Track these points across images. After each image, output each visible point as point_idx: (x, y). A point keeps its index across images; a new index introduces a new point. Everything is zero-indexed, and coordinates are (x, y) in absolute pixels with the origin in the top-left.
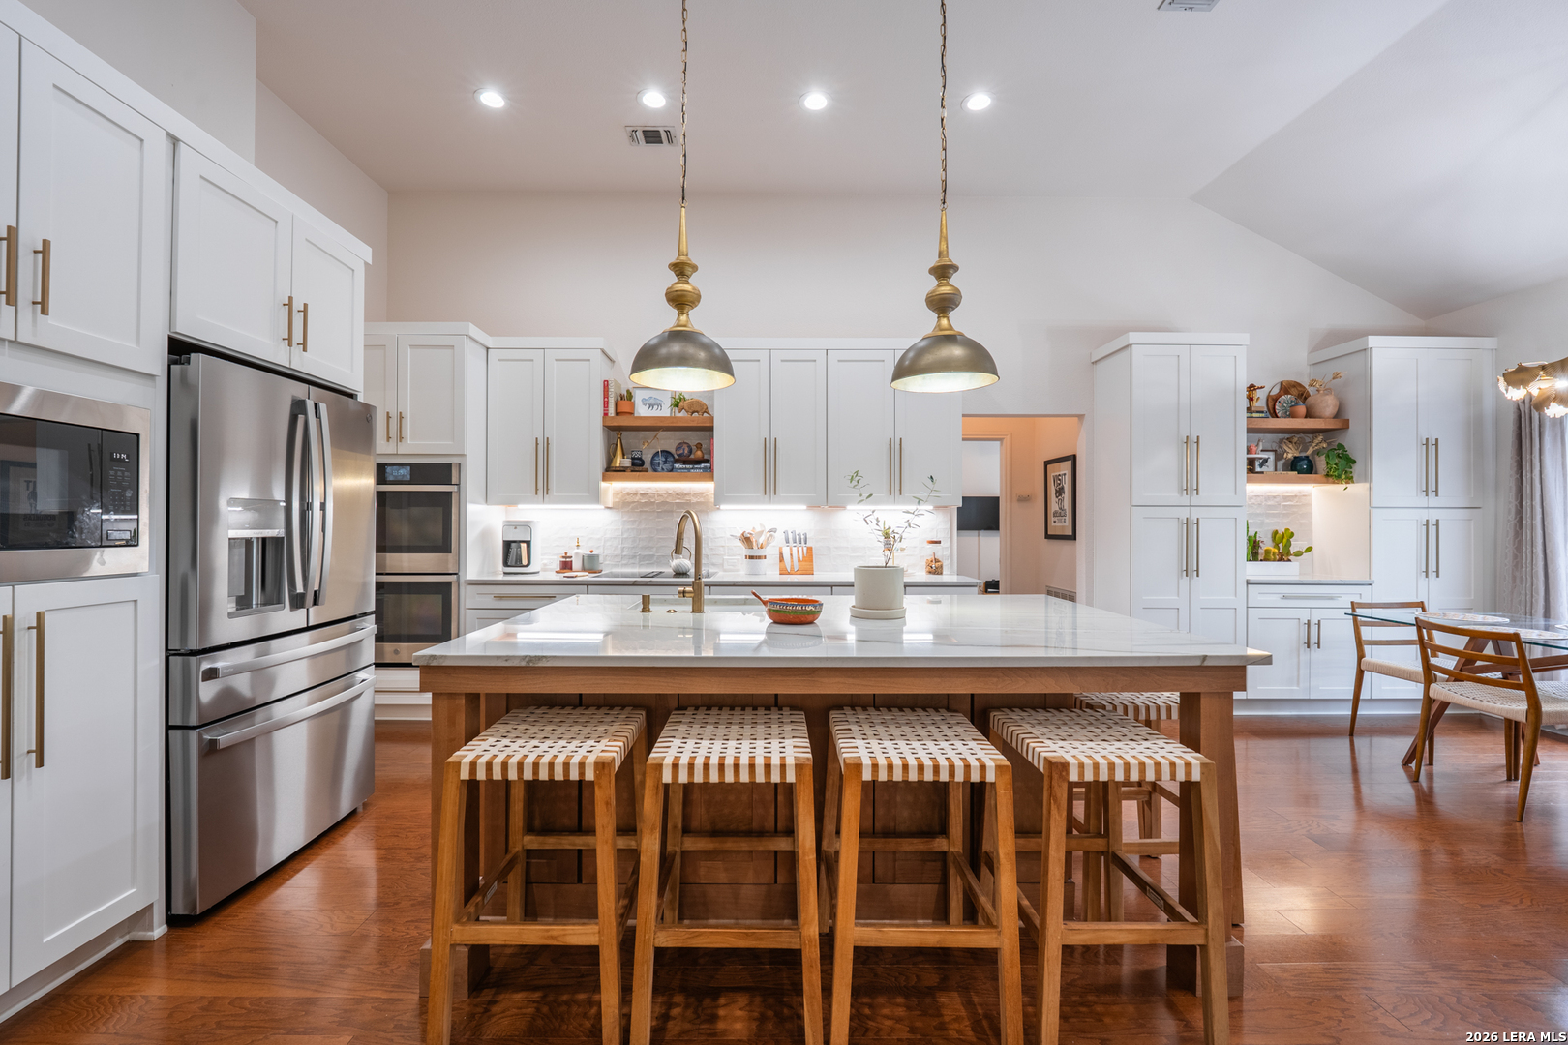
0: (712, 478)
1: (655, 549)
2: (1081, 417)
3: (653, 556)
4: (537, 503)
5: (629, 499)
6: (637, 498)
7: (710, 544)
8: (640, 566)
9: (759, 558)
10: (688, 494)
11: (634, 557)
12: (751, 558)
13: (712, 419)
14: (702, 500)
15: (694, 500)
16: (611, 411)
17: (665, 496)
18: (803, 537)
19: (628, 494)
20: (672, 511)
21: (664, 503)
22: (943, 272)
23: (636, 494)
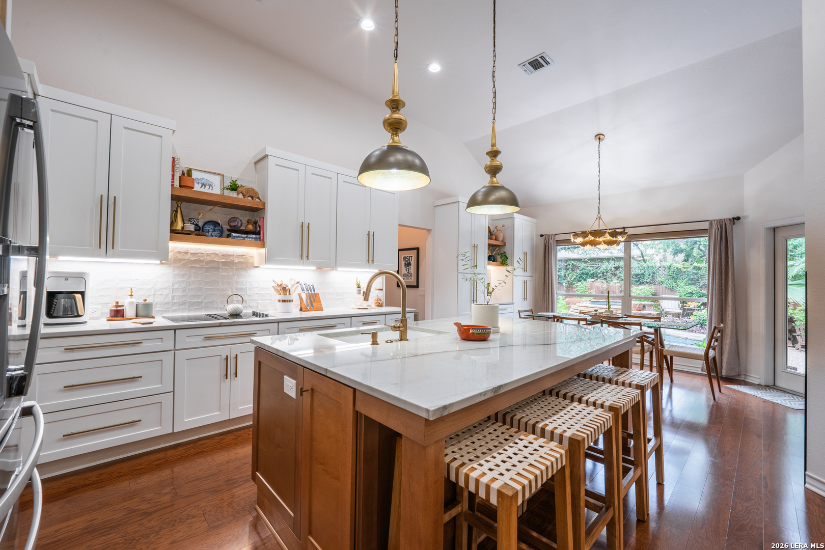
0: (263, 246)
1: (203, 297)
2: (429, 231)
3: (201, 302)
4: (99, 256)
5: (180, 257)
6: (187, 257)
7: (248, 292)
8: (189, 310)
9: (290, 301)
10: (232, 256)
11: (184, 303)
12: (284, 301)
13: (264, 204)
14: (242, 260)
15: (237, 260)
16: (177, 183)
17: (213, 256)
18: (311, 287)
19: (179, 252)
20: (218, 268)
21: (212, 261)
22: (494, 154)
23: (186, 253)
